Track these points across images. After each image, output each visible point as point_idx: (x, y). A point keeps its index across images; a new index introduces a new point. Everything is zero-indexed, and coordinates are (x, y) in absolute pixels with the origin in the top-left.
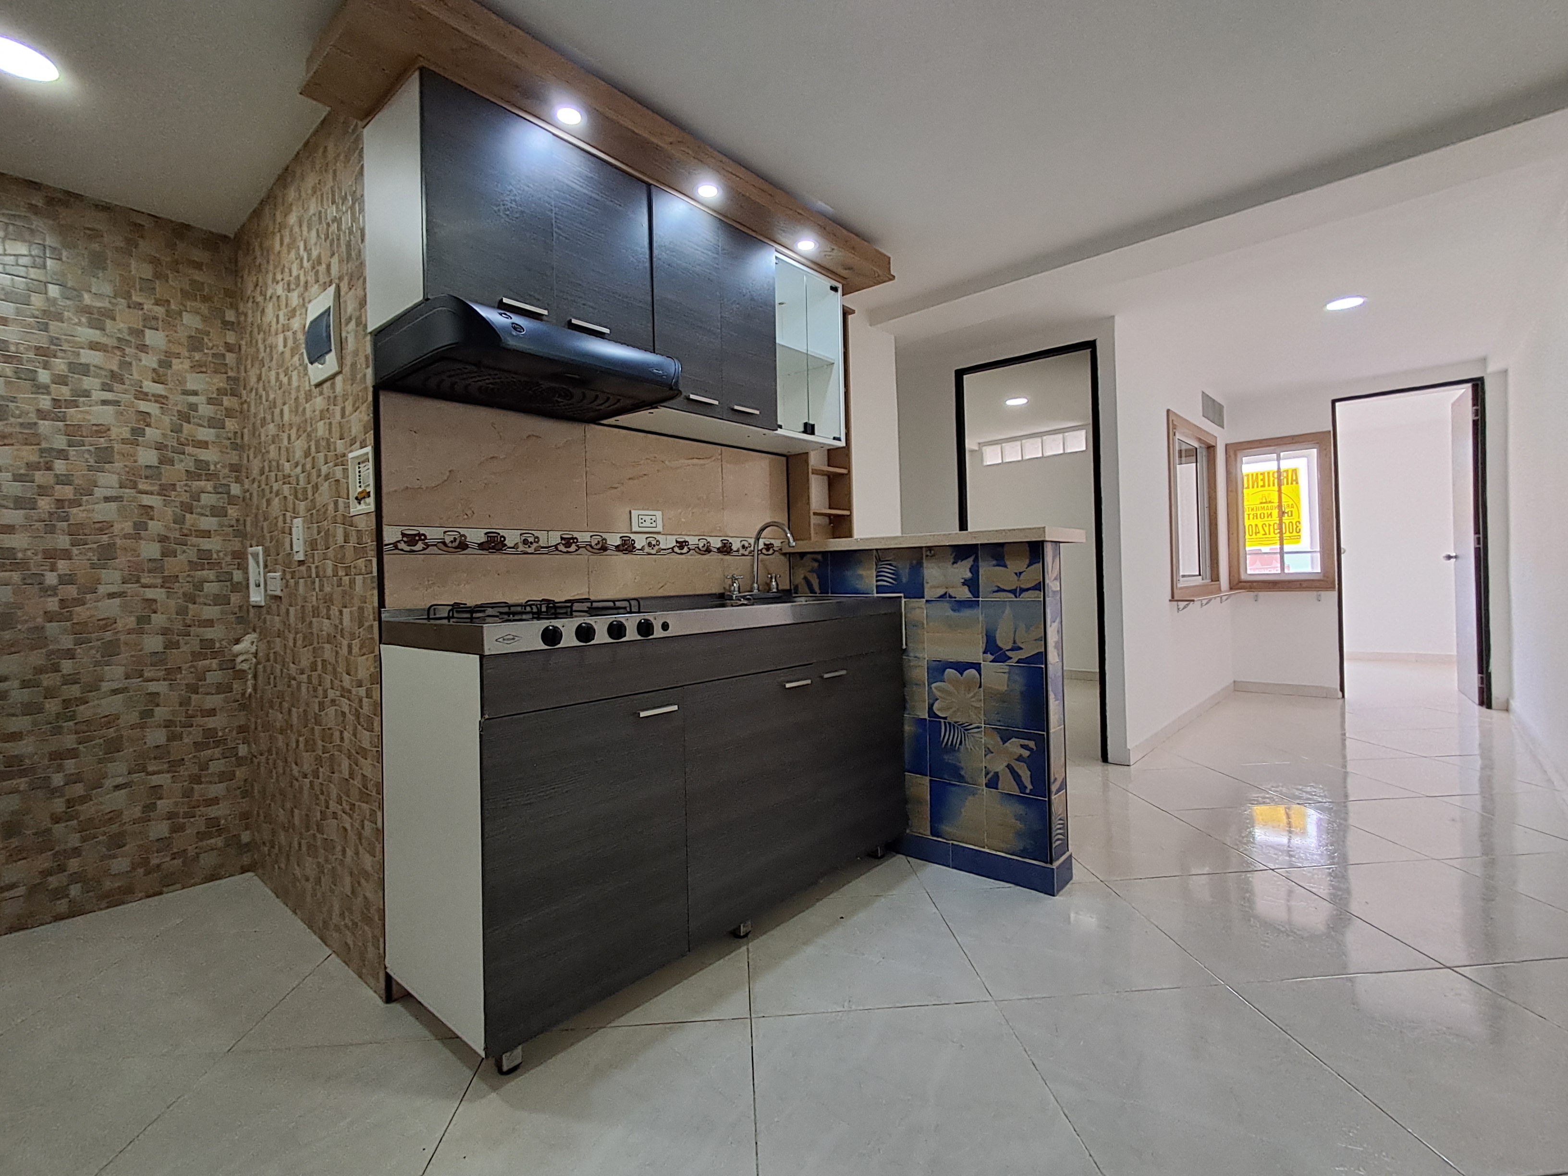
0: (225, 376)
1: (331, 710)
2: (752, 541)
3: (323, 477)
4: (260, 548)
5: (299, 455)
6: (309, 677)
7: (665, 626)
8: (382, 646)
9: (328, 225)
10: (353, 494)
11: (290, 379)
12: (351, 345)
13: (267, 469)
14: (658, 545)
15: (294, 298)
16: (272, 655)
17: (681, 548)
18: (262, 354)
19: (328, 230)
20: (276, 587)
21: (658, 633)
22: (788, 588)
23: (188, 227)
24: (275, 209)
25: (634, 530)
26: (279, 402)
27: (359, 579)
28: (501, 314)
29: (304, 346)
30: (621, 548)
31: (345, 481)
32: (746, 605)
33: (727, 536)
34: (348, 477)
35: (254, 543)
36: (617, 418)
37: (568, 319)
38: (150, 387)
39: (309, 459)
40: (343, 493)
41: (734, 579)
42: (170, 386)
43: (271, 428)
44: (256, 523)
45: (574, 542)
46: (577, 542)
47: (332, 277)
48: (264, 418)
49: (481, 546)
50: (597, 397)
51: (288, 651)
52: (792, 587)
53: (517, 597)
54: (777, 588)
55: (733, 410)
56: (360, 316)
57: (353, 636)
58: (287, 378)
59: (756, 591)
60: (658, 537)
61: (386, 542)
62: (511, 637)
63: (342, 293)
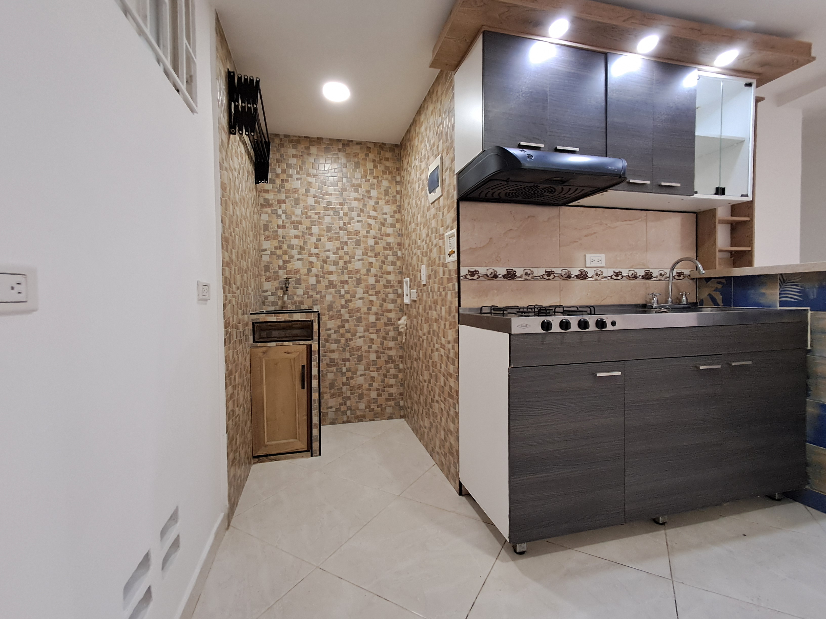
0: (396, 205)
1: (436, 353)
2: (668, 271)
3: (434, 245)
4: (408, 279)
5: (424, 236)
6: (427, 337)
7: (614, 324)
8: (459, 325)
9: (438, 127)
10: (447, 253)
11: (421, 202)
12: (447, 182)
13: (411, 244)
14: (602, 274)
15: (423, 165)
16: (412, 326)
17: (617, 276)
18: (410, 193)
19: (438, 129)
20: (414, 297)
21: (609, 327)
22: (695, 301)
23: (384, 144)
24: (416, 127)
25: (587, 265)
26: (416, 213)
27: (449, 293)
28: (521, 151)
29: (427, 186)
30: (579, 276)
31: (443, 246)
32: (665, 312)
33: (649, 268)
34: (445, 245)
35: (406, 276)
36: (578, 201)
37: (555, 147)
38: (373, 213)
39: (428, 238)
40: (443, 252)
41: (654, 295)
42: (378, 212)
43: (413, 225)
44: (407, 269)
45: (552, 274)
46: (554, 273)
47: (439, 151)
48: (410, 221)
49: (504, 276)
50: (570, 189)
51: (419, 325)
52: (698, 301)
53: (523, 303)
54: (687, 302)
55: (661, 186)
56: (452, 167)
57: (446, 320)
58: (419, 202)
59: (670, 303)
60: (602, 270)
61: (461, 275)
62: (525, 325)
63: (444, 157)
